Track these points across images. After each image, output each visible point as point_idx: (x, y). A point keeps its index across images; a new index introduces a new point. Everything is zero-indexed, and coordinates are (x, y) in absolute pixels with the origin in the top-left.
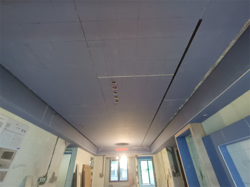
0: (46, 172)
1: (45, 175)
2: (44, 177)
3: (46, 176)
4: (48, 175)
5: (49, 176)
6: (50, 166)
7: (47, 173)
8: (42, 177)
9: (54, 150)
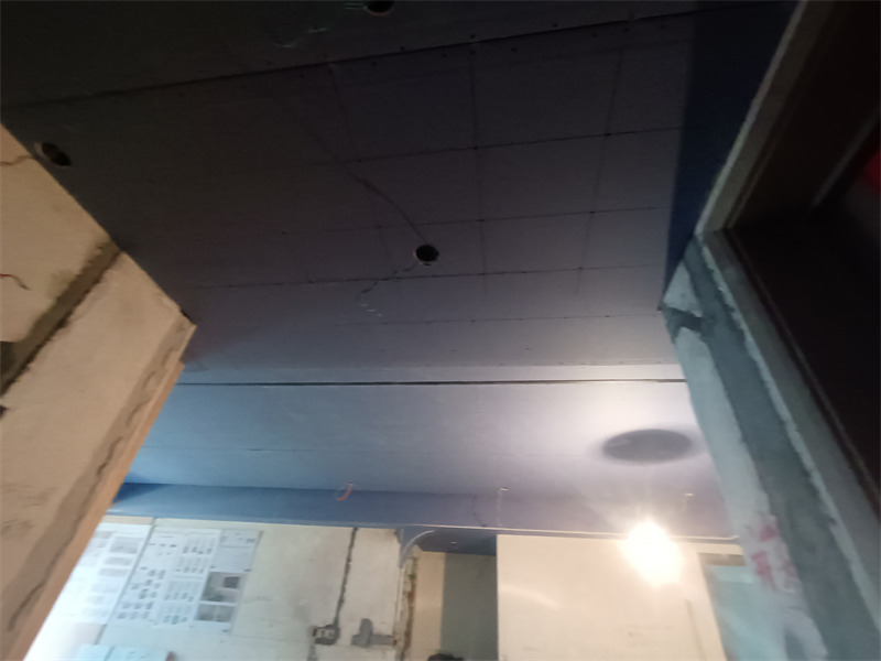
0: (333, 615)
1: (330, 622)
2: (328, 627)
3: (335, 627)
4: (343, 623)
5: (349, 628)
6: (341, 601)
7: (336, 620)
8: (323, 625)
9: (349, 560)
